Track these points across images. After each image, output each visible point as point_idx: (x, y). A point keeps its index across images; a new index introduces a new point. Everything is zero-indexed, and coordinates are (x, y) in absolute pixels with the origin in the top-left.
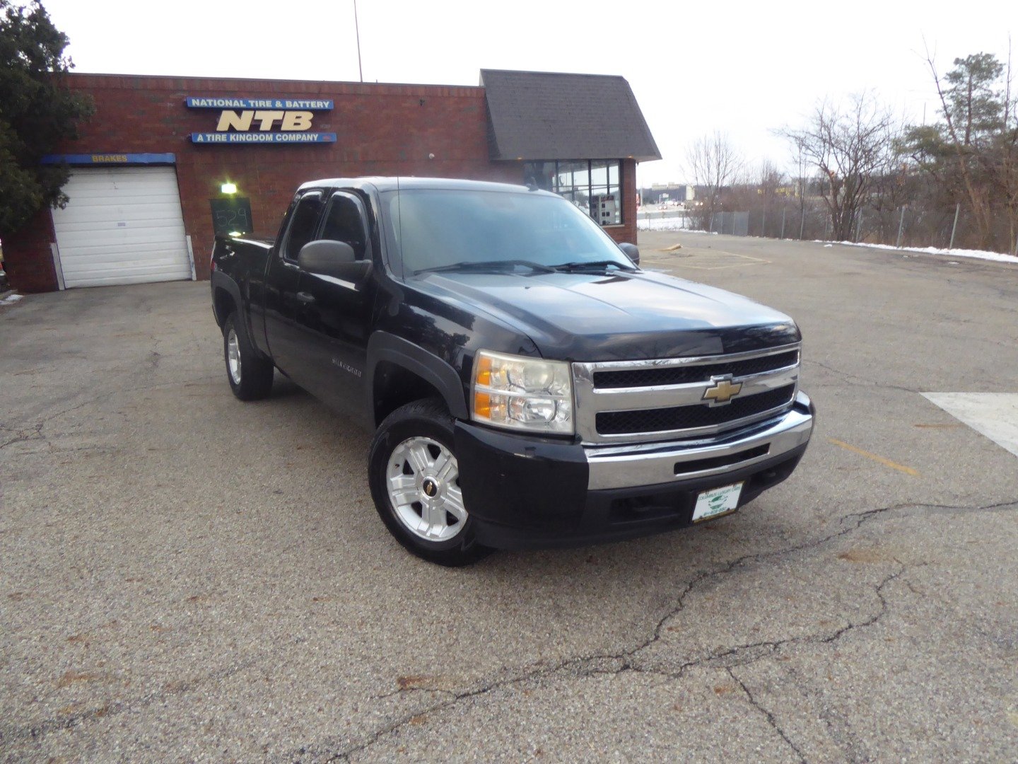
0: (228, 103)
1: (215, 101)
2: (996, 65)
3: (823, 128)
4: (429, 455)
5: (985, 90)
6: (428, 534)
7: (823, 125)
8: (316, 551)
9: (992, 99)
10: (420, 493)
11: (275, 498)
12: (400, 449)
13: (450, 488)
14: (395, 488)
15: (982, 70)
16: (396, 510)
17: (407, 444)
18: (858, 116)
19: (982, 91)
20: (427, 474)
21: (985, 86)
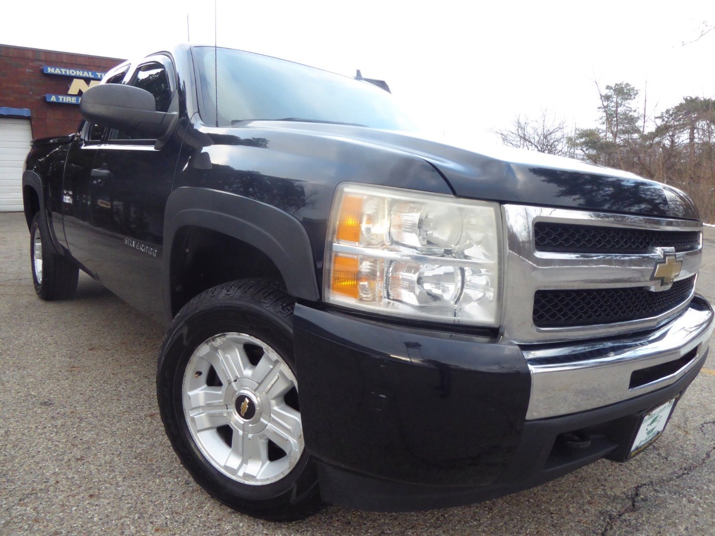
0: (79, 73)
1: (68, 71)
2: (634, 90)
3: (519, 129)
4: (246, 359)
5: (627, 107)
6: (240, 473)
7: (519, 126)
8: (71, 498)
9: (631, 114)
10: (230, 414)
11: (39, 411)
12: (203, 350)
13: (276, 408)
14: (193, 406)
15: (624, 94)
16: (195, 438)
17: (214, 343)
18: (544, 121)
19: (625, 108)
20: (242, 387)
21: (627, 105)
